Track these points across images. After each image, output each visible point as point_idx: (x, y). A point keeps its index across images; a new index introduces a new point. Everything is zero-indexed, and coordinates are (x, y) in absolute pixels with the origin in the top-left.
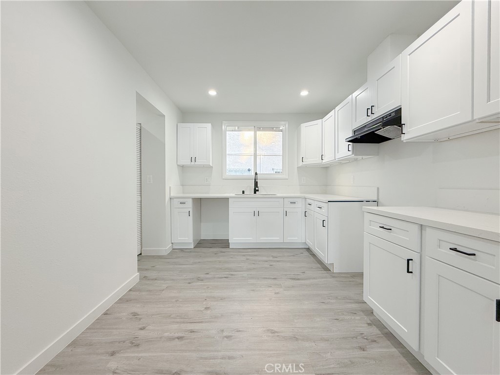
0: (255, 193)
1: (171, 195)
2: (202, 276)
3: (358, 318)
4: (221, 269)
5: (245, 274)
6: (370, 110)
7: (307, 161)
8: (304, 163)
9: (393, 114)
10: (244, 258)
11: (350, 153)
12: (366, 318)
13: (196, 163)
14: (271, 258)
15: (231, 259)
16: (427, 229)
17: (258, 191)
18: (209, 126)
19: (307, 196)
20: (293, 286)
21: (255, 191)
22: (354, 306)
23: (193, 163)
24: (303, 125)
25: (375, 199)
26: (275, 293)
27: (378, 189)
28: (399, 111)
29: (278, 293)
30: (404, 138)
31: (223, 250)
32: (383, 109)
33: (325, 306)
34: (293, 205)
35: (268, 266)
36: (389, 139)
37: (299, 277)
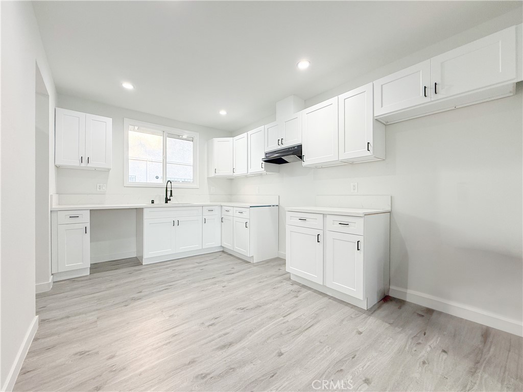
0: (166, 202)
1: (53, 207)
2: (136, 296)
3: (285, 283)
4: (152, 284)
5: (184, 281)
6: (281, 141)
7: (220, 173)
8: (216, 174)
9: (296, 148)
10: (168, 270)
11: (263, 169)
12: (288, 282)
13: (89, 165)
14: (197, 265)
15: (154, 274)
16: (328, 216)
17: (170, 200)
18: (109, 121)
19: (223, 204)
20: (233, 279)
21: (167, 200)
22: (279, 278)
23: (83, 165)
24: (216, 140)
25: (277, 204)
26: (223, 287)
27: (279, 196)
28: (300, 147)
29: (225, 286)
30: (304, 164)
31: (137, 268)
32: (289, 143)
33: (263, 284)
34: (211, 213)
35: (200, 271)
36: (287, 162)
37: (232, 272)
